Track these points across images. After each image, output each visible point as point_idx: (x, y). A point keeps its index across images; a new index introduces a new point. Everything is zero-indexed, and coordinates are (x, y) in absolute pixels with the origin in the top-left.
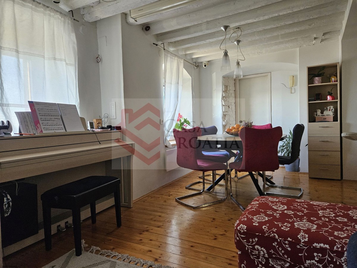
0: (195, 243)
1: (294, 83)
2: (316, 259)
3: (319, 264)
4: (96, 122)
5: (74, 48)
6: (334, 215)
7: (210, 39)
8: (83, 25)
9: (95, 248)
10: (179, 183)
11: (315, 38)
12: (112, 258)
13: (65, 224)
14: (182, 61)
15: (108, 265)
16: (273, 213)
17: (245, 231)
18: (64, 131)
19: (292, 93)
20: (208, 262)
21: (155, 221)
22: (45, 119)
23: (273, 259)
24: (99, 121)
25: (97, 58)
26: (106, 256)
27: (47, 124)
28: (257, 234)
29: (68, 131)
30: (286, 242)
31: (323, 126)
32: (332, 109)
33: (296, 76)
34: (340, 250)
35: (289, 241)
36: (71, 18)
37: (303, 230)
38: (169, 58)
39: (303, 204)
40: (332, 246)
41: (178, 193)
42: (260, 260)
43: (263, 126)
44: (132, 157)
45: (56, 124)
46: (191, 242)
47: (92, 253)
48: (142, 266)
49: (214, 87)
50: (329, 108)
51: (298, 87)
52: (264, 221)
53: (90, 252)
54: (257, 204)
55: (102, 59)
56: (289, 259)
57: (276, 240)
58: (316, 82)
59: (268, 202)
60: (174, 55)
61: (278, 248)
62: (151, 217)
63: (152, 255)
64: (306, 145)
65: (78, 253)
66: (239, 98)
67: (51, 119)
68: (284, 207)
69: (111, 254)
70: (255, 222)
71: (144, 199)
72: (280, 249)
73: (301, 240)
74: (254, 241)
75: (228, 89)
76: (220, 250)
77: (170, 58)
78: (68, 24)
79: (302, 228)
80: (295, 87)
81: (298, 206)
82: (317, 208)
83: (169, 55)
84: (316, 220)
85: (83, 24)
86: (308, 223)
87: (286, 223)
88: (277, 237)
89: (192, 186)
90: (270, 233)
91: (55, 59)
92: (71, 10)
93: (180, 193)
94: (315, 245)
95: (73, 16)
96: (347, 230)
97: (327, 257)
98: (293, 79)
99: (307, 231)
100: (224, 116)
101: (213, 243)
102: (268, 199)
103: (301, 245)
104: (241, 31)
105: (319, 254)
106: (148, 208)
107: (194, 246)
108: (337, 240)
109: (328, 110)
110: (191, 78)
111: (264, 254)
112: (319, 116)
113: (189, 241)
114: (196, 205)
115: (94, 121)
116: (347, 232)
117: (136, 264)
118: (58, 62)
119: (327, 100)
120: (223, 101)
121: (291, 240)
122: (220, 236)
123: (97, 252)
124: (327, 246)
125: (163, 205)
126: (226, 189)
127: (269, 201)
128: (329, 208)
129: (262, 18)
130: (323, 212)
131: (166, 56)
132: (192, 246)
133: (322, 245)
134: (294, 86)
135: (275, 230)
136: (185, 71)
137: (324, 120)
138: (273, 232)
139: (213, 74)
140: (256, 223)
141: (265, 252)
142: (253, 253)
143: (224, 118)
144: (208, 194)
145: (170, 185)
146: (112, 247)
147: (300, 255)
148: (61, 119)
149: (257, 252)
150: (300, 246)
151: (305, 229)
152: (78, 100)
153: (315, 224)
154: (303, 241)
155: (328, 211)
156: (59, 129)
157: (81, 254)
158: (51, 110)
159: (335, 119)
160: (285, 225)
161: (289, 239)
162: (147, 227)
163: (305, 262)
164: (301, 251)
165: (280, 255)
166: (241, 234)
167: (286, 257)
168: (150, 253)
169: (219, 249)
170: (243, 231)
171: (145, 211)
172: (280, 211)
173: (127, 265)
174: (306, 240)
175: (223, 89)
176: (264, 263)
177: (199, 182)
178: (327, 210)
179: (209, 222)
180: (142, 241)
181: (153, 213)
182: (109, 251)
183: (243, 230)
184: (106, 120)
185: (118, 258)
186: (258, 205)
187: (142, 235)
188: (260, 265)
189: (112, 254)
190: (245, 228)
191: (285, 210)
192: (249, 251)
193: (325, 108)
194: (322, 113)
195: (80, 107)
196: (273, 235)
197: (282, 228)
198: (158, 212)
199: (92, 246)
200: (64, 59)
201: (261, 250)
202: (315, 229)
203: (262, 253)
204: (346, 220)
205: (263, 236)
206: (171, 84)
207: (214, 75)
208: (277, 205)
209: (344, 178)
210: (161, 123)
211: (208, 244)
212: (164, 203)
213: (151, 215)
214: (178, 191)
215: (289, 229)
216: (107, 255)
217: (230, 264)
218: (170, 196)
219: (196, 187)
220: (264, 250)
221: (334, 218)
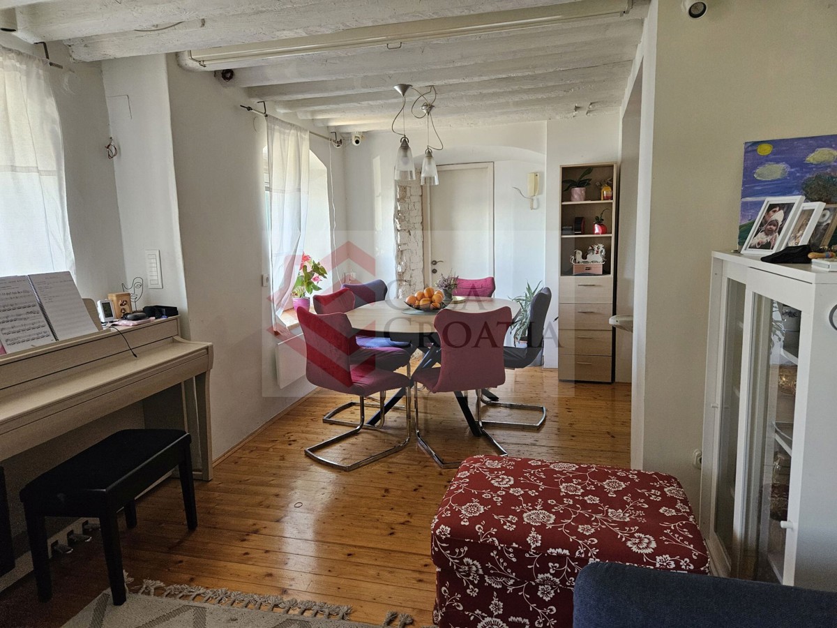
0: (355, 546)
1: (537, 188)
2: (551, 571)
3: (555, 579)
4: (118, 300)
5: (53, 132)
6: (582, 491)
7: (371, 100)
8: (70, 72)
9: (152, 584)
10: (308, 409)
11: (577, 108)
12: (193, 599)
13: (68, 537)
14: (306, 136)
15: (188, 616)
16: (492, 495)
17: (449, 536)
18: (51, 340)
19: (532, 208)
20: (383, 582)
21: (268, 507)
22: (6, 319)
23: (490, 575)
24: (125, 298)
25: (108, 148)
26: (180, 598)
27: (12, 330)
28: (468, 540)
29: (60, 339)
30: (511, 550)
31: (586, 284)
32: (602, 251)
33: (542, 174)
34: (583, 556)
35: (514, 548)
36: (43, 61)
37: (535, 526)
38: (277, 135)
39: (538, 471)
40: (572, 552)
41: (307, 436)
42: (471, 578)
43: (480, 280)
44: (207, 376)
45: (32, 326)
46: (348, 545)
47: (149, 594)
48: (260, 608)
49: (378, 188)
50: (596, 249)
51: (543, 197)
52: (477, 515)
53: (142, 593)
54: (467, 477)
55: (119, 149)
56: (514, 574)
57: (496, 548)
58: (576, 196)
59: (485, 471)
60: (289, 126)
61: (498, 559)
62: (259, 499)
63: (274, 584)
64: (556, 320)
65: (119, 599)
66: (431, 230)
67: (20, 315)
68: (510, 480)
69: (190, 592)
70: (464, 518)
71: (234, 454)
72: (501, 561)
73: (532, 544)
74: (463, 551)
75: (408, 194)
76: (403, 555)
77: (280, 132)
78: (39, 78)
79: (534, 524)
80: (539, 196)
81: (531, 475)
82: (559, 478)
83: (277, 127)
84: (555, 505)
85: (70, 70)
86: (544, 511)
87: (511, 516)
88: (497, 542)
89: (336, 415)
90: (486, 537)
91: (13, 169)
92: (43, 41)
93: (313, 433)
94: (551, 550)
95: (48, 58)
96: (596, 520)
97: (566, 567)
98: (536, 180)
99: (541, 529)
100: (400, 253)
101: (388, 544)
102: (484, 464)
103: (532, 553)
104: (436, 94)
105: (555, 565)
106: (250, 477)
107: (354, 554)
108: (580, 542)
109: (595, 252)
110: (325, 168)
111: (477, 570)
112: (579, 263)
113: (342, 544)
114: (350, 461)
115: (109, 298)
116: (595, 524)
117: (246, 607)
118: (22, 176)
119: (594, 234)
120: (397, 221)
121: (517, 546)
122: (400, 527)
123: (159, 592)
124: (566, 552)
125: (280, 467)
126: (409, 417)
127: (487, 468)
128: (576, 478)
129: (476, 79)
130: (567, 487)
131: (270, 131)
132: (349, 555)
133: (560, 550)
134: (536, 194)
135: (494, 531)
136: (312, 154)
137: (587, 272)
138: (492, 535)
139: (374, 160)
140: (465, 520)
141: (479, 567)
142: (461, 570)
143: (399, 257)
144: (371, 431)
145: (288, 414)
146: (187, 577)
147: (529, 567)
148: (41, 313)
149: (467, 567)
150: (530, 555)
151: (538, 524)
152: (70, 254)
153: (553, 513)
154: (535, 546)
155: (575, 482)
156: (40, 335)
157: (125, 600)
158: (17, 295)
159: (606, 271)
160: (509, 519)
161: (514, 545)
162: (254, 524)
163: (537, 576)
164: (531, 561)
165: (500, 570)
166: (441, 541)
167: (510, 571)
168: (270, 578)
169: (399, 555)
170: (444, 537)
171: (242, 487)
172: (503, 490)
173: (229, 610)
174: (539, 544)
175: (396, 195)
176: (476, 582)
177: (351, 404)
178: (572, 482)
179: (378, 499)
180: (249, 556)
181: (261, 489)
182: (183, 586)
183: (444, 535)
184: (138, 291)
185: (207, 598)
186: (468, 480)
187: (246, 542)
188: (471, 586)
189: (193, 592)
190: (449, 532)
191: (512, 486)
192: (455, 567)
193: (590, 248)
194: (584, 257)
195: (76, 270)
196: (490, 540)
197: (505, 527)
198: (271, 485)
199: (144, 580)
200: (35, 165)
201: (473, 564)
202: (553, 523)
203: (474, 568)
204: (597, 500)
205: (476, 543)
206: (283, 192)
207: (377, 162)
208: (498, 477)
209: (616, 380)
210: (265, 284)
211: (379, 546)
212: (281, 464)
213: (256, 494)
214: (309, 429)
215: (514, 526)
216: (181, 595)
217: (420, 581)
218: (292, 442)
219: (344, 416)
220: (478, 564)
221: (581, 498)
